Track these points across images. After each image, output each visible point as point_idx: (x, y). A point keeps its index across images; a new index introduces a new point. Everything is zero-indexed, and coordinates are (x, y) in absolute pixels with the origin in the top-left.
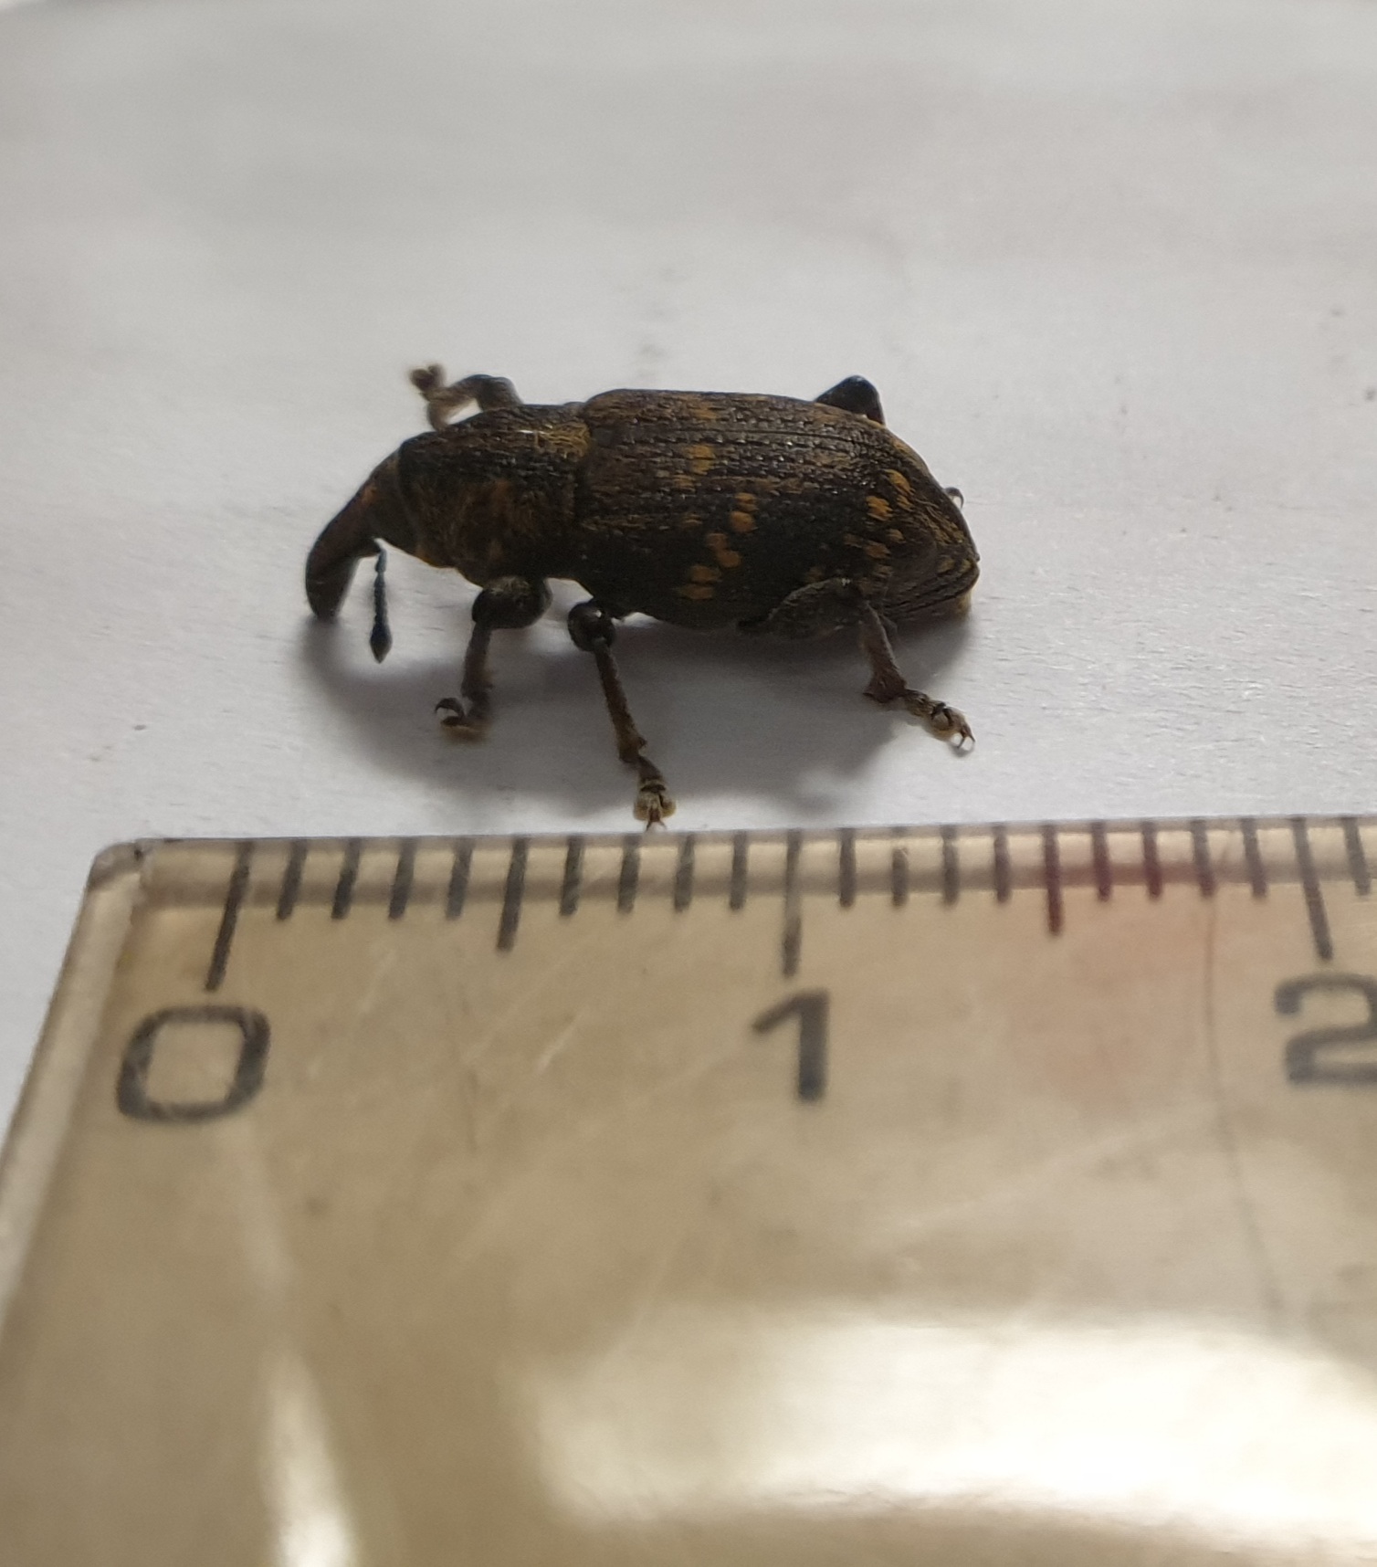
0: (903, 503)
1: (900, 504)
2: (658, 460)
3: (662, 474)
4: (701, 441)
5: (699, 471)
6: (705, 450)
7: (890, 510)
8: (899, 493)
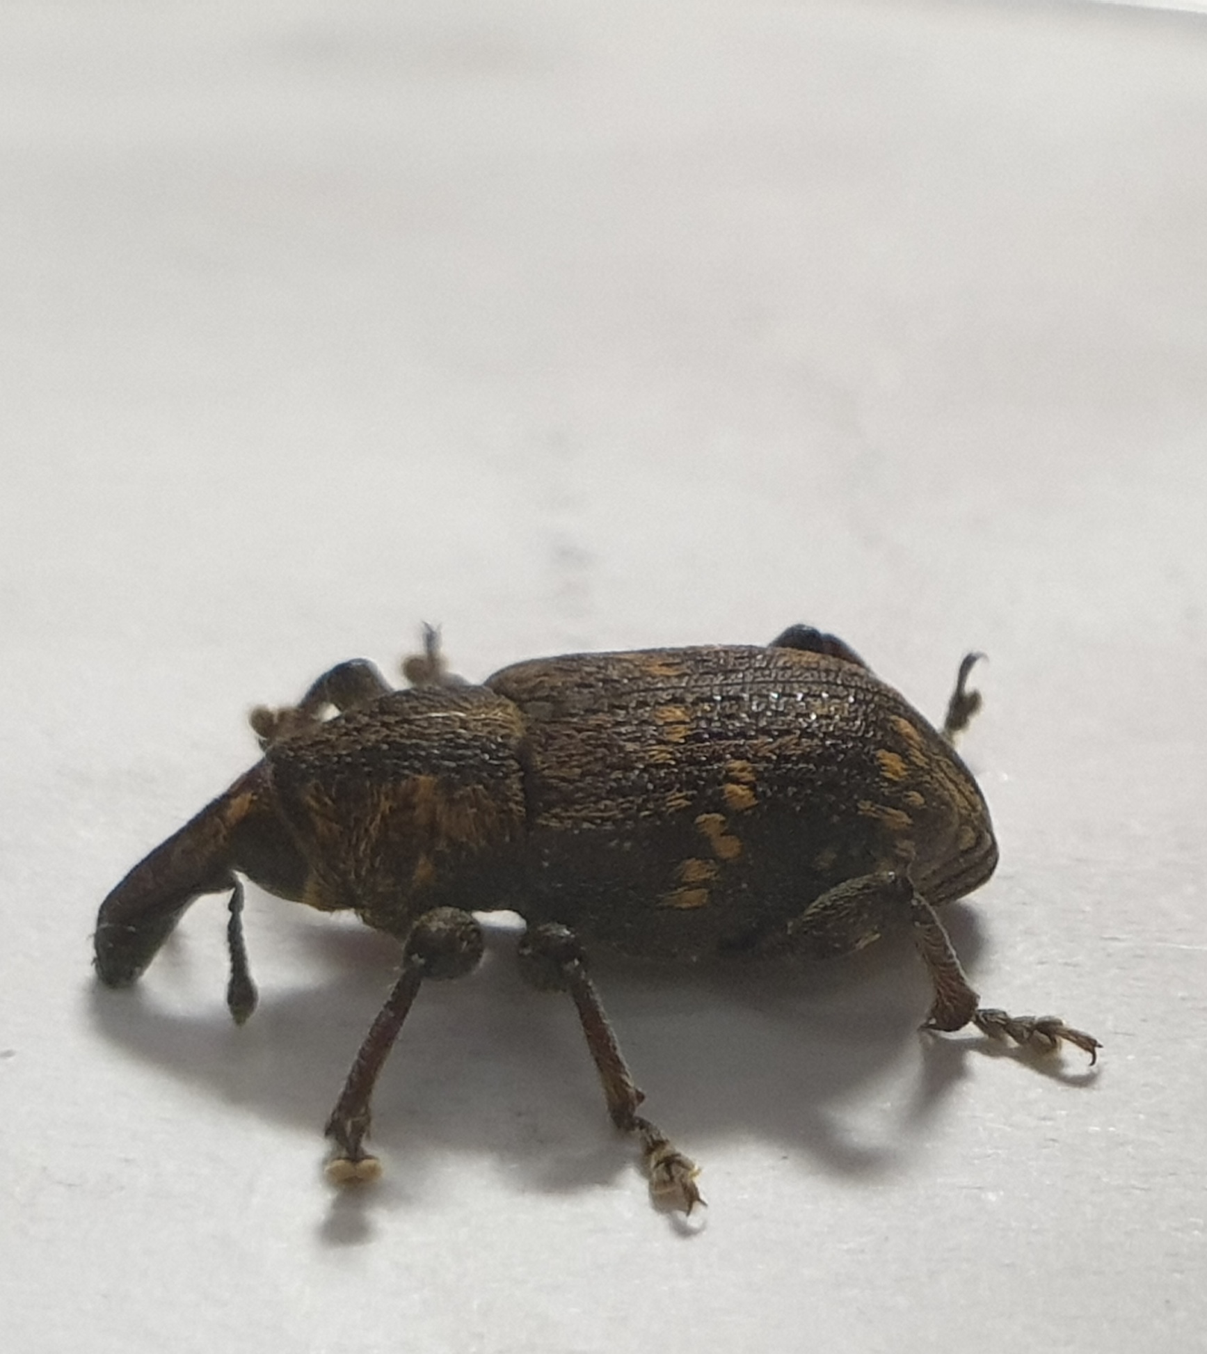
0: (917, 757)
1: (914, 759)
2: (623, 730)
3: (630, 747)
4: (667, 702)
5: (675, 738)
6: (677, 713)
7: (904, 766)
8: (910, 745)
